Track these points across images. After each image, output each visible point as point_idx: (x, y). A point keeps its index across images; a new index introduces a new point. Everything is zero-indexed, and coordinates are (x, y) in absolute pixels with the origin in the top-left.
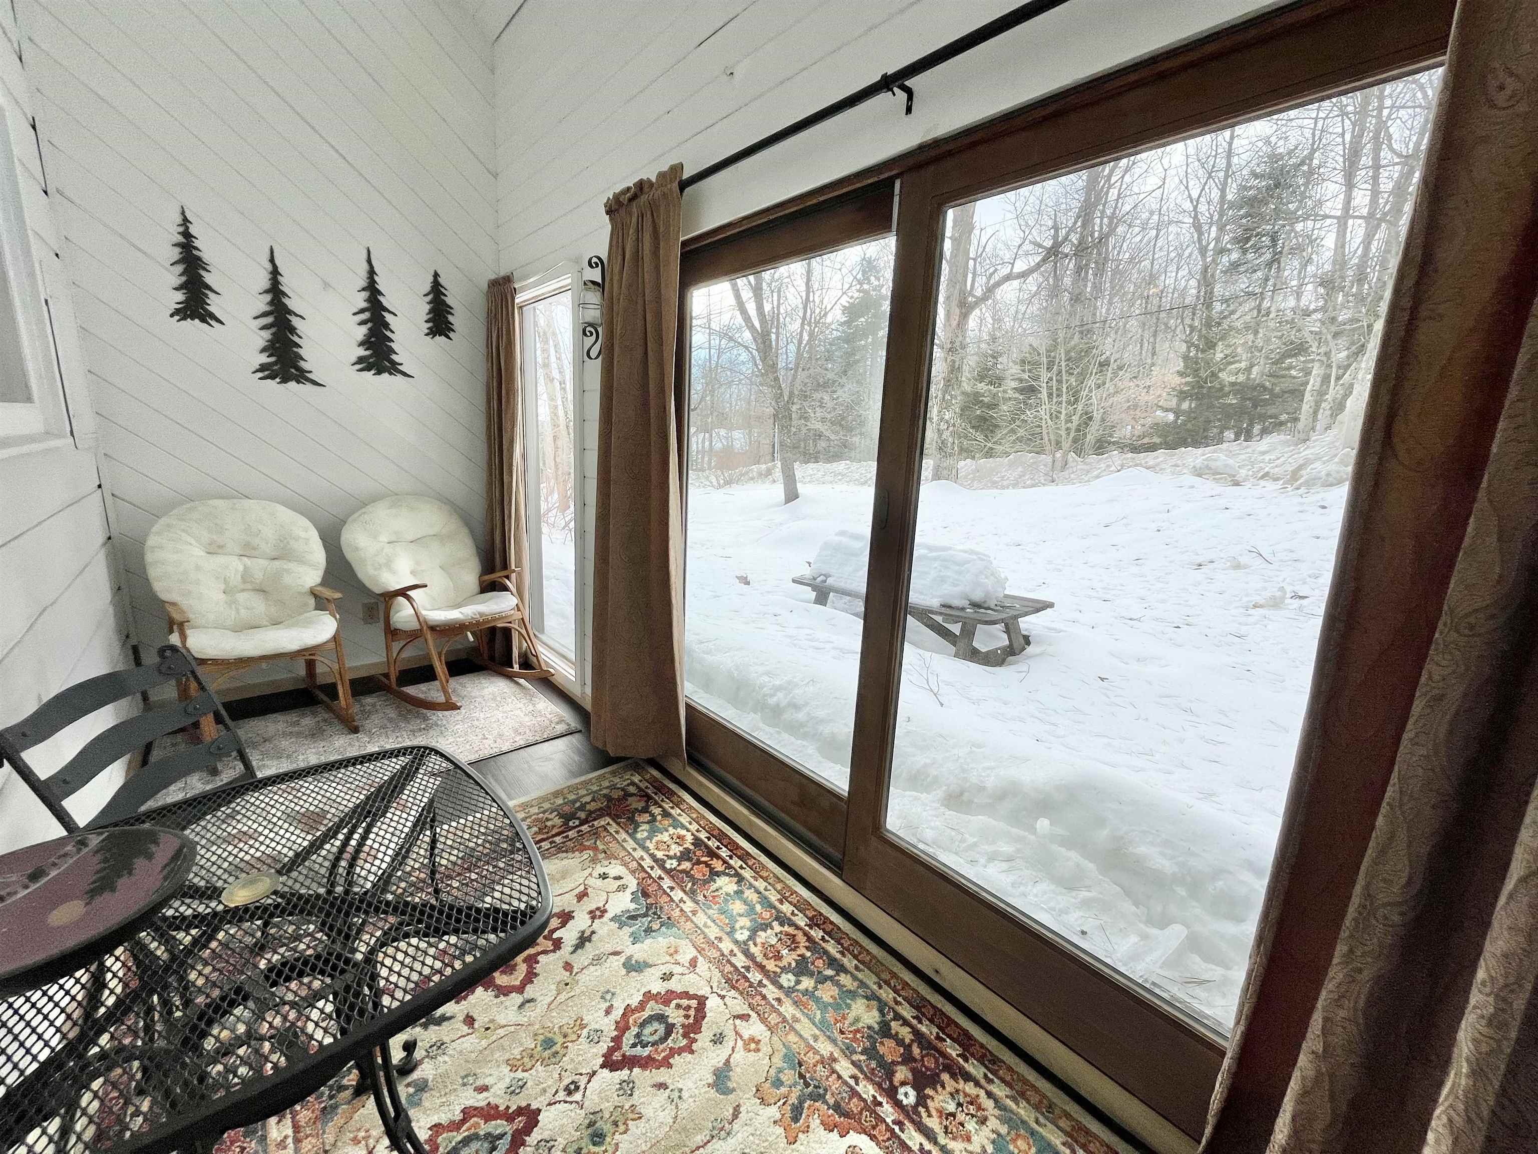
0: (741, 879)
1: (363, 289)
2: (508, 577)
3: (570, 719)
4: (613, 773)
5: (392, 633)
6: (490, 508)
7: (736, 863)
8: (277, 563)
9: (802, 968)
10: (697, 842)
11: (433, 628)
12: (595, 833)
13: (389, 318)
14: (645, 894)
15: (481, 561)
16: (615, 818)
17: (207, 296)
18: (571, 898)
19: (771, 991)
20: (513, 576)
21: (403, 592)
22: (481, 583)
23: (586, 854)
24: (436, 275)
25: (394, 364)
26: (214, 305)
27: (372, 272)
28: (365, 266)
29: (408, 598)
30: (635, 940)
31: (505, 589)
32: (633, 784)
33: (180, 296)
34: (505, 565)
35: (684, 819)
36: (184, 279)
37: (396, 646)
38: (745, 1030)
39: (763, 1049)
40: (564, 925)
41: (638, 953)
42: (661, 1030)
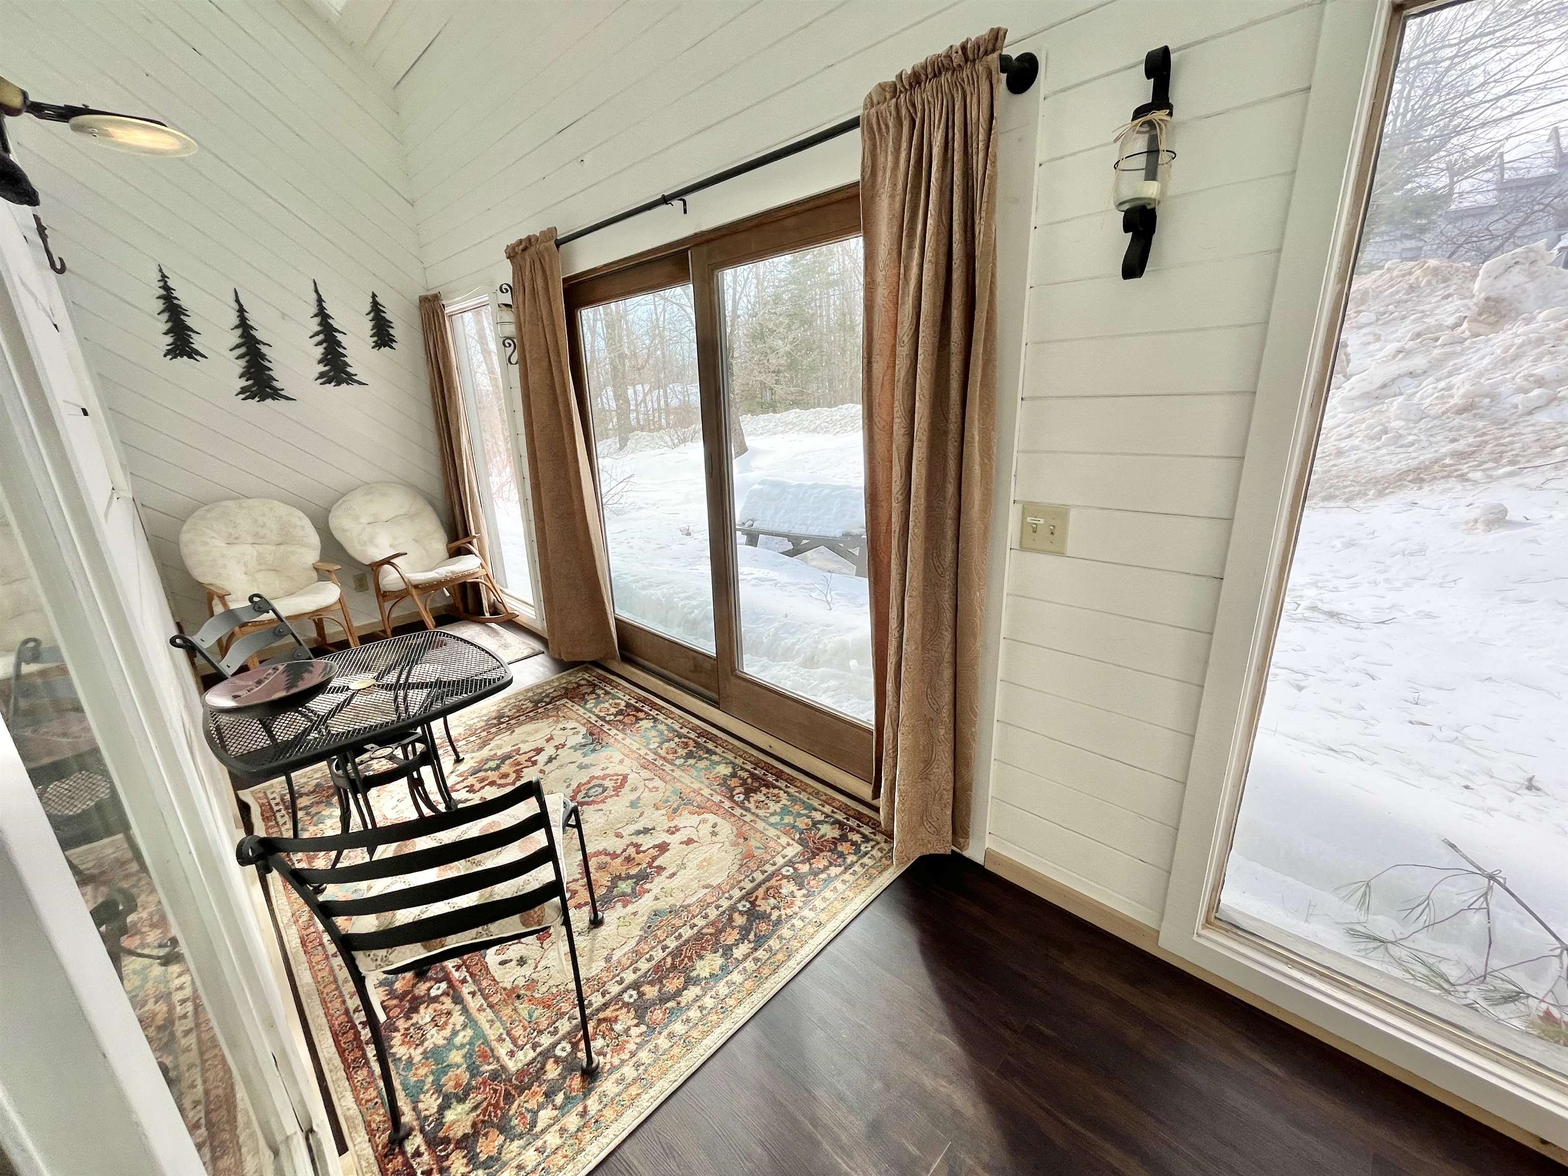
0: (655, 720)
1: (316, 316)
2: (470, 543)
3: (537, 646)
4: (570, 675)
5: (383, 596)
6: (447, 487)
7: (654, 713)
8: (282, 548)
9: (690, 755)
10: (628, 705)
11: (416, 587)
12: (557, 709)
13: (339, 337)
14: (591, 734)
15: (446, 532)
16: (571, 699)
17: (190, 336)
18: (543, 742)
19: (668, 767)
20: (475, 541)
21: (388, 561)
22: (449, 550)
23: (551, 720)
24: (374, 296)
25: (350, 375)
26: (197, 343)
27: (320, 300)
28: (315, 296)
29: (393, 565)
30: (585, 755)
31: (470, 552)
32: (583, 679)
33: (169, 339)
34: (467, 533)
35: (620, 694)
36: (169, 325)
37: (387, 605)
38: (650, 784)
39: (660, 790)
40: (538, 754)
41: (586, 760)
42: (600, 790)
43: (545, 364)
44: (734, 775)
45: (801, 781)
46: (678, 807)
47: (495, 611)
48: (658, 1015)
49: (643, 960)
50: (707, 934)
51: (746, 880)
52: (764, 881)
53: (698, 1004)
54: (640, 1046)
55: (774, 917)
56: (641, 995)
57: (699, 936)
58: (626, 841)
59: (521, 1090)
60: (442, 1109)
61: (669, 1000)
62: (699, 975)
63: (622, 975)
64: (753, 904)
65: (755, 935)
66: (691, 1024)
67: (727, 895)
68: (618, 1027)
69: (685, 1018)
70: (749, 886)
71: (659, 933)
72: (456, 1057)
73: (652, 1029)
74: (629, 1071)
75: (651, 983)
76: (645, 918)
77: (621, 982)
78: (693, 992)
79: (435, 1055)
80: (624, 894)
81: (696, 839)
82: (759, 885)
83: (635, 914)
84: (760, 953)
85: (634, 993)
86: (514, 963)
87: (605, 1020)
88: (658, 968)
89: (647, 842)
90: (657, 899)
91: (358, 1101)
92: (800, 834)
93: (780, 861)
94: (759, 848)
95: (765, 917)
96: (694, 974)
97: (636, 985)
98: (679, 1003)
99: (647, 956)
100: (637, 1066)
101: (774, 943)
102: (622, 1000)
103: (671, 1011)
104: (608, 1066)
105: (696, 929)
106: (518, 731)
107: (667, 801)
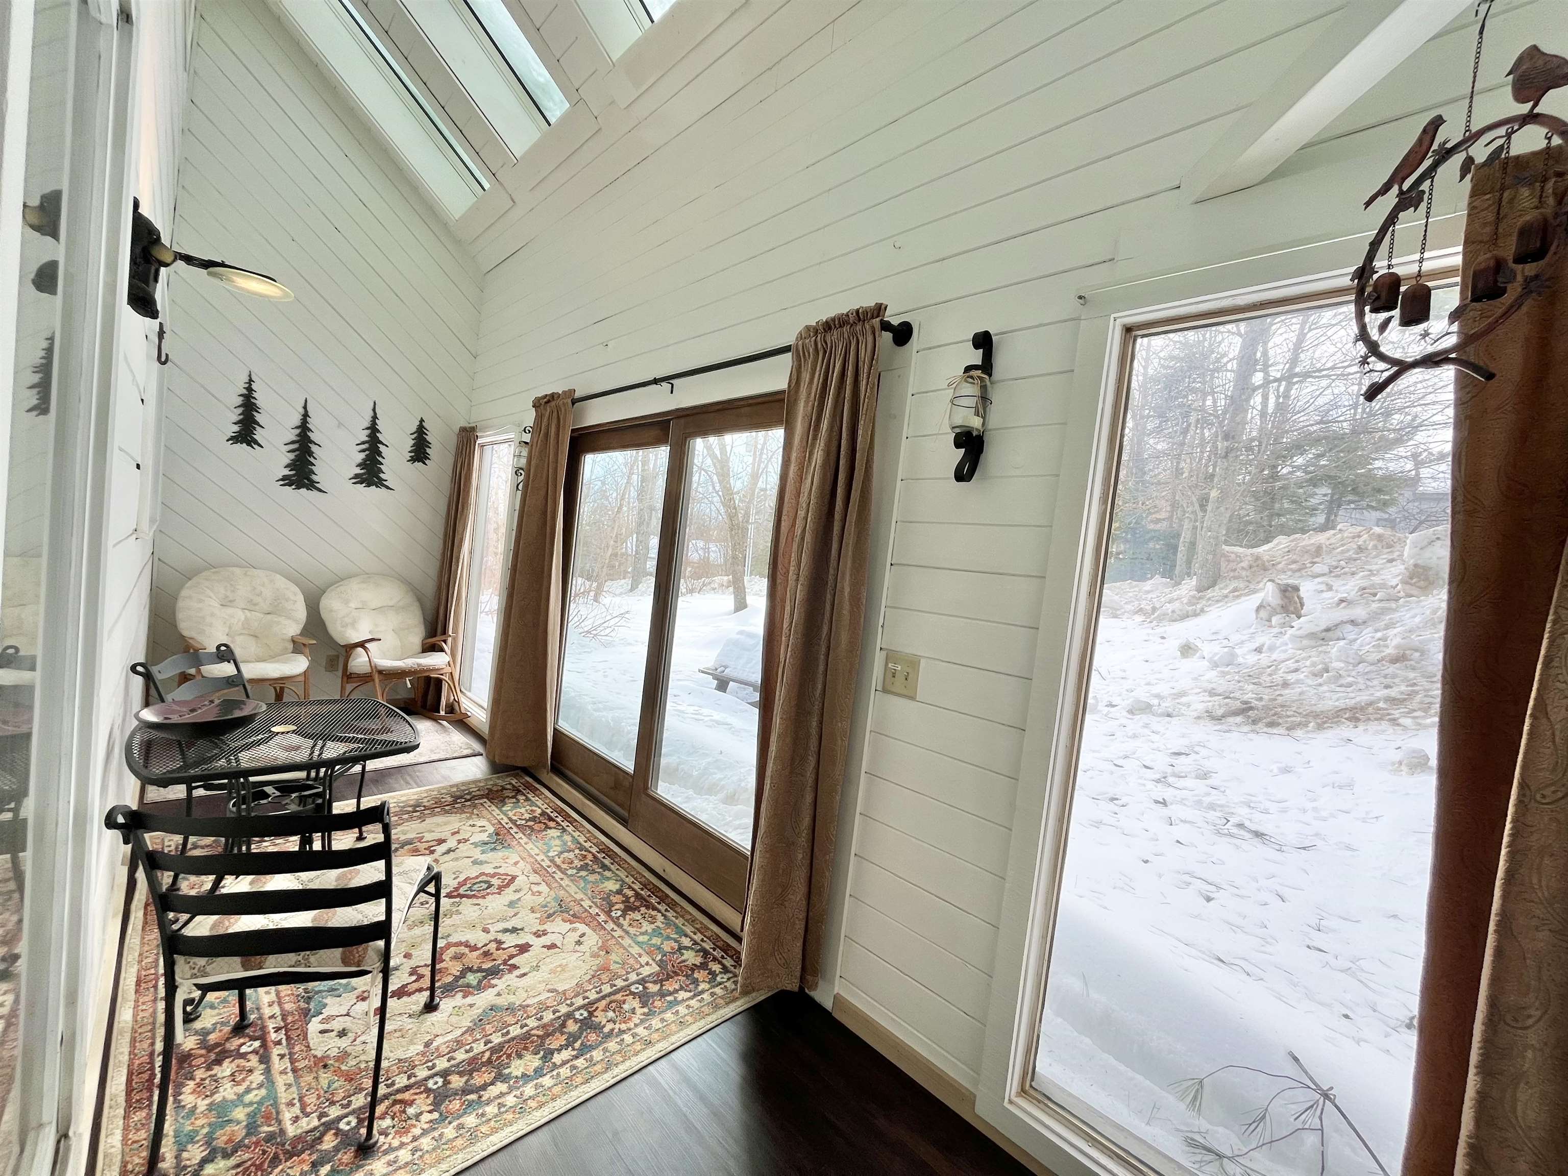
0: (564, 830)
1: (367, 428)
2: (445, 641)
3: (477, 747)
4: (498, 778)
5: (348, 677)
6: (439, 588)
7: (565, 824)
8: (269, 616)
9: (584, 867)
10: (543, 813)
11: (380, 672)
12: (475, 806)
13: (382, 448)
14: (497, 834)
15: (426, 628)
16: (491, 800)
17: (255, 429)
18: (448, 834)
19: (558, 875)
20: (450, 640)
21: (362, 644)
22: (423, 645)
23: (464, 816)
24: (422, 421)
25: (381, 480)
26: (259, 435)
27: (375, 417)
28: (372, 413)
29: (365, 649)
30: (483, 852)
31: (442, 650)
32: (510, 784)
33: (236, 428)
34: (444, 632)
35: (540, 803)
36: (241, 417)
37: (349, 687)
38: (535, 888)
39: (543, 895)
40: (439, 844)
41: (483, 857)
42: (485, 886)
43: (543, 493)
44: (619, 892)
45: (682, 908)
46: (554, 913)
47: (451, 709)
48: (456, 1105)
49: (462, 1050)
50: (534, 1036)
51: (593, 991)
52: (610, 994)
53: (499, 1101)
54: (425, 1132)
55: (606, 1030)
56: (446, 1083)
57: (527, 1036)
58: (491, 936)
59: (290, 1155)
60: (204, 1161)
61: (471, 1092)
62: (510, 1073)
63: (437, 1061)
64: (591, 1014)
65: (582, 1044)
66: (484, 1119)
67: (568, 1002)
68: (411, 1111)
69: (480, 1111)
70: (593, 996)
71: (488, 1027)
72: (240, 1114)
73: (443, 1118)
74: (404, 1155)
75: (461, 1074)
76: (480, 1011)
77: (430, 1069)
78: (501, 1087)
79: (221, 1111)
80: (468, 986)
81: (559, 945)
82: (603, 998)
83: (471, 1006)
84: (580, 1063)
85: (440, 1081)
86: (334, 1033)
87: (401, 1102)
88: (474, 1059)
89: (510, 940)
90: (499, 994)
91: (125, 1140)
92: (662, 956)
93: (633, 977)
94: (618, 963)
95: (598, 1028)
96: (507, 1071)
97: (445, 1074)
98: (480, 1097)
99: (468, 1047)
100: (414, 1151)
101: (597, 1054)
102: (426, 1086)
103: (470, 1104)
104: (386, 1147)
105: (525, 1029)
106: (428, 821)
107: (546, 906)
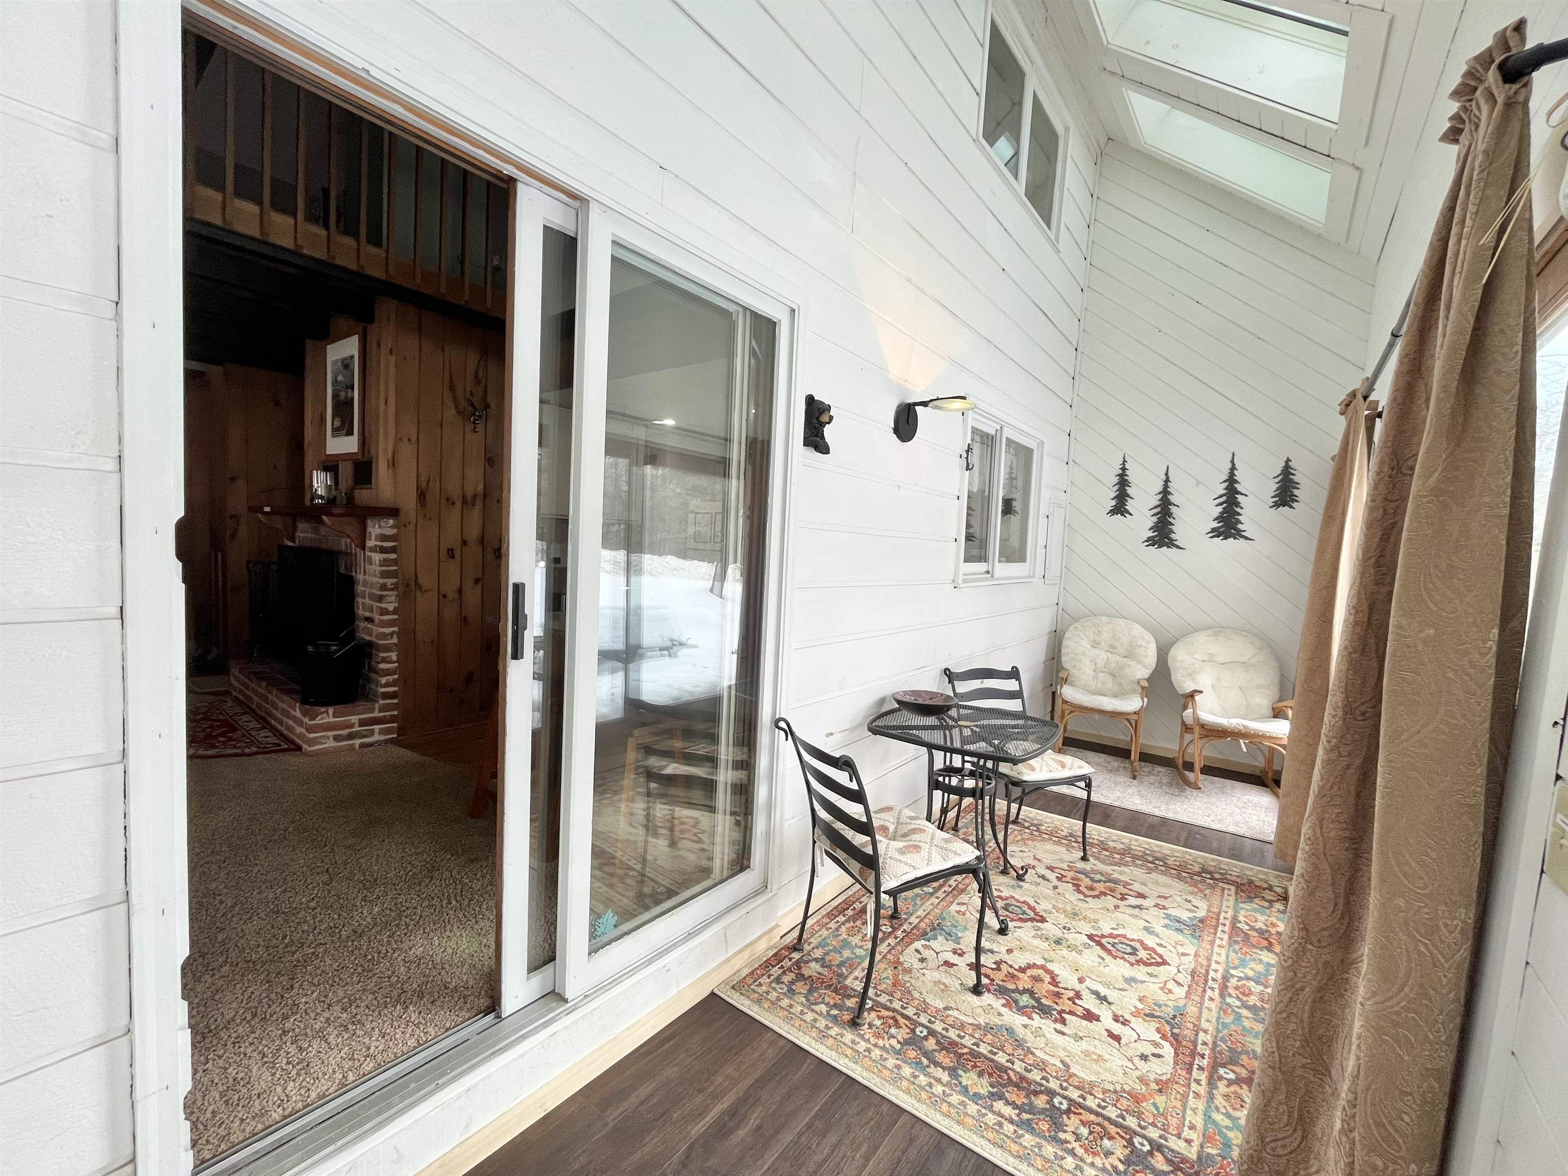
1: (1224, 482)
5: (1184, 727)
8: (1124, 659)
12: (1213, 887)
13: (1240, 498)
14: (1201, 921)
16: (1240, 891)
17: (1126, 501)
18: (1155, 894)
19: (1214, 994)
21: (1191, 695)
22: (1270, 708)
23: (1192, 889)
24: (1288, 460)
25: (1239, 531)
26: (1130, 505)
27: (1233, 468)
28: (1230, 465)
29: (1193, 700)
33: (1114, 503)
36: (1117, 493)
39: (1171, 996)
40: (1136, 897)
41: (1158, 929)
42: (1129, 950)
46: (1159, 1017)
48: (912, 1054)
49: (957, 1032)
50: (1008, 1075)
51: (1097, 1101)
52: (1109, 1119)
53: (933, 1081)
54: (883, 1048)
55: (1062, 1136)
56: (926, 1038)
59: (836, 991)
60: (816, 960)
61: (928, 1059)
63: (937, 1022)
64: (1068, 1112)
65: (1028, 1120)
66: (912, 1079)
67: (1065, 1084)
68: (893, 1031)
69: (917, 1073)
70: (1091, 1102)
71: (990, 1036)
72: (846, 953)
73: (898, 1052)
74: (862, 1046)
75: (938, 1043)
76: (1000, 1023)
77: (930, 1021)
78: (945, 1077)
79: (846, 944)
80: (1016, 1002)
81: (1123, 1041)
82: (1097, 1114)
83: (1000, 1014)
84: (1009, 1128)
85: (925, 1033)
86: (920, 956)
87: (896, 1021)
88: (953, 1044)
89: (1089, 1002)
90: (1025, 1026)
93: (1154, 1134)
94: (1157, 1108)
95: (1058, 1126)
96: (960, 1072)
97: (932, 1033)
98: (928, 1067)
99: (962, 1034)
100: (868, 1050)
101: (1028, 1139)
102: (916, 1027)
103: (919, 1063)
104: (862, 1032)
105: (1009, 1065)
107: (1160, 1006)
